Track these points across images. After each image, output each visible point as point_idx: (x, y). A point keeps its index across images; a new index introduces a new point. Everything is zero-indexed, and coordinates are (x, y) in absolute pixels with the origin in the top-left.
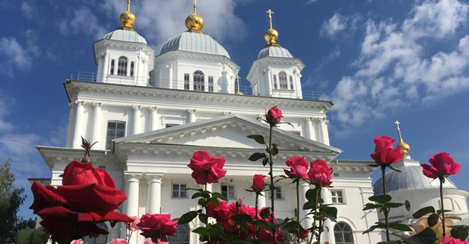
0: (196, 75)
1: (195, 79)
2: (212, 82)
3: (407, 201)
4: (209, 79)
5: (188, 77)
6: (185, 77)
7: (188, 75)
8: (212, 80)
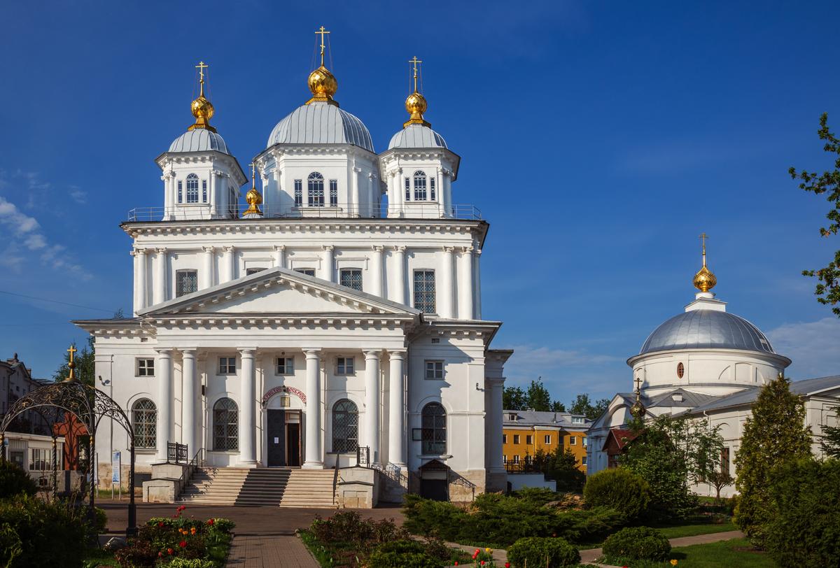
0: (310, 180)
1: (310, 187)
2: (336, 189)
3: (681, 363)
4: (331, 184)
5: (300, 184)
6: (296, 184)
7: (300, 181)
8: (336, 185)
